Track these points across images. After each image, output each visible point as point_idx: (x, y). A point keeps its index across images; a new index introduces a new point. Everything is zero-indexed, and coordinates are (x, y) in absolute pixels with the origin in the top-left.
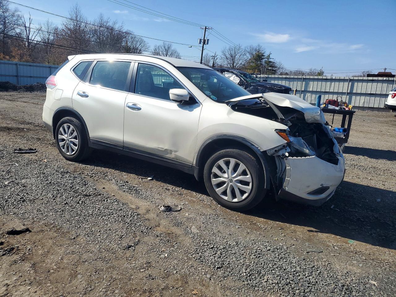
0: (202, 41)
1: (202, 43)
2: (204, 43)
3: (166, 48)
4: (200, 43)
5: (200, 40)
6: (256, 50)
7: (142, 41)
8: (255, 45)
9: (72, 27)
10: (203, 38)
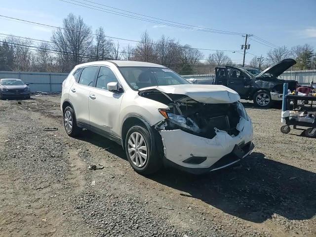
0: (244, 47)
1: (244, 48)
2: (246, 48)
3: (219, 54)
4: (242, 49)
5: (243, 46)
6: (303, 49)
7: (197, 52)
8: (302, 45)
9: (143, 47)
10: (244, 44)
